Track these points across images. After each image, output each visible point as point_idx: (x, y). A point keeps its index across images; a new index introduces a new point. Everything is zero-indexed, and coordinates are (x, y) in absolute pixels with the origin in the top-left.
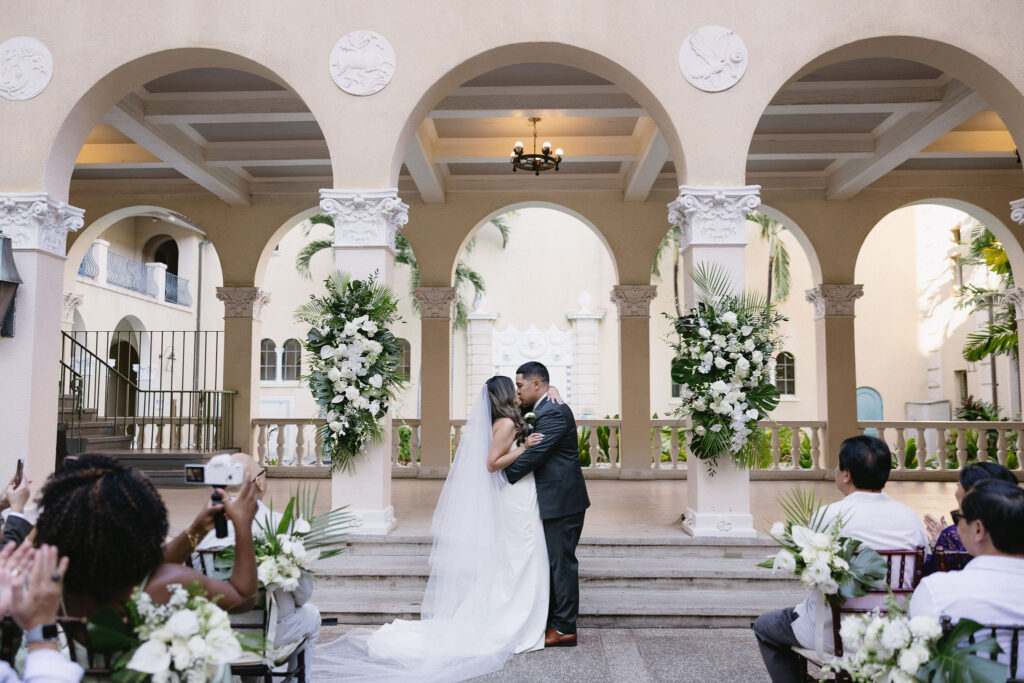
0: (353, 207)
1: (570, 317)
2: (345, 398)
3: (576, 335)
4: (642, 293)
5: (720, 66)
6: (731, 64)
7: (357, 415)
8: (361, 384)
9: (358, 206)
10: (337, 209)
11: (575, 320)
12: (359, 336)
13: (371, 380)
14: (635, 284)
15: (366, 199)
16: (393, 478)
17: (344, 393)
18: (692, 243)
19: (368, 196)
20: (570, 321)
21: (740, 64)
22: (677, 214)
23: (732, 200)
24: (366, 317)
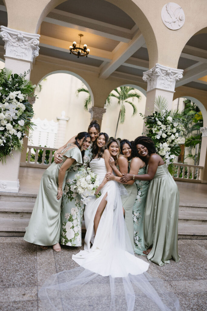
0: (17, 39)
1: (58, 118)
2: (5, 129)
3: (60, 124)
4: (101, 110)
5: (175, 20)
6: (179, 20)
7: (11, 138)
8: (14, 123)
9: (20, 39)
10: (9, 38)
11: (60, 119)
12: (15, 100)
13: (19, 122)
14: (99, 107)
15: (24, 37)
16: (20, 166)
17: (5, 126)
18: (156, 87)
19: (25, 36)
20: (58, 120)
21: (182, 21)
22: (147, 76)
23: (172, 74)
24: (19, 92)
